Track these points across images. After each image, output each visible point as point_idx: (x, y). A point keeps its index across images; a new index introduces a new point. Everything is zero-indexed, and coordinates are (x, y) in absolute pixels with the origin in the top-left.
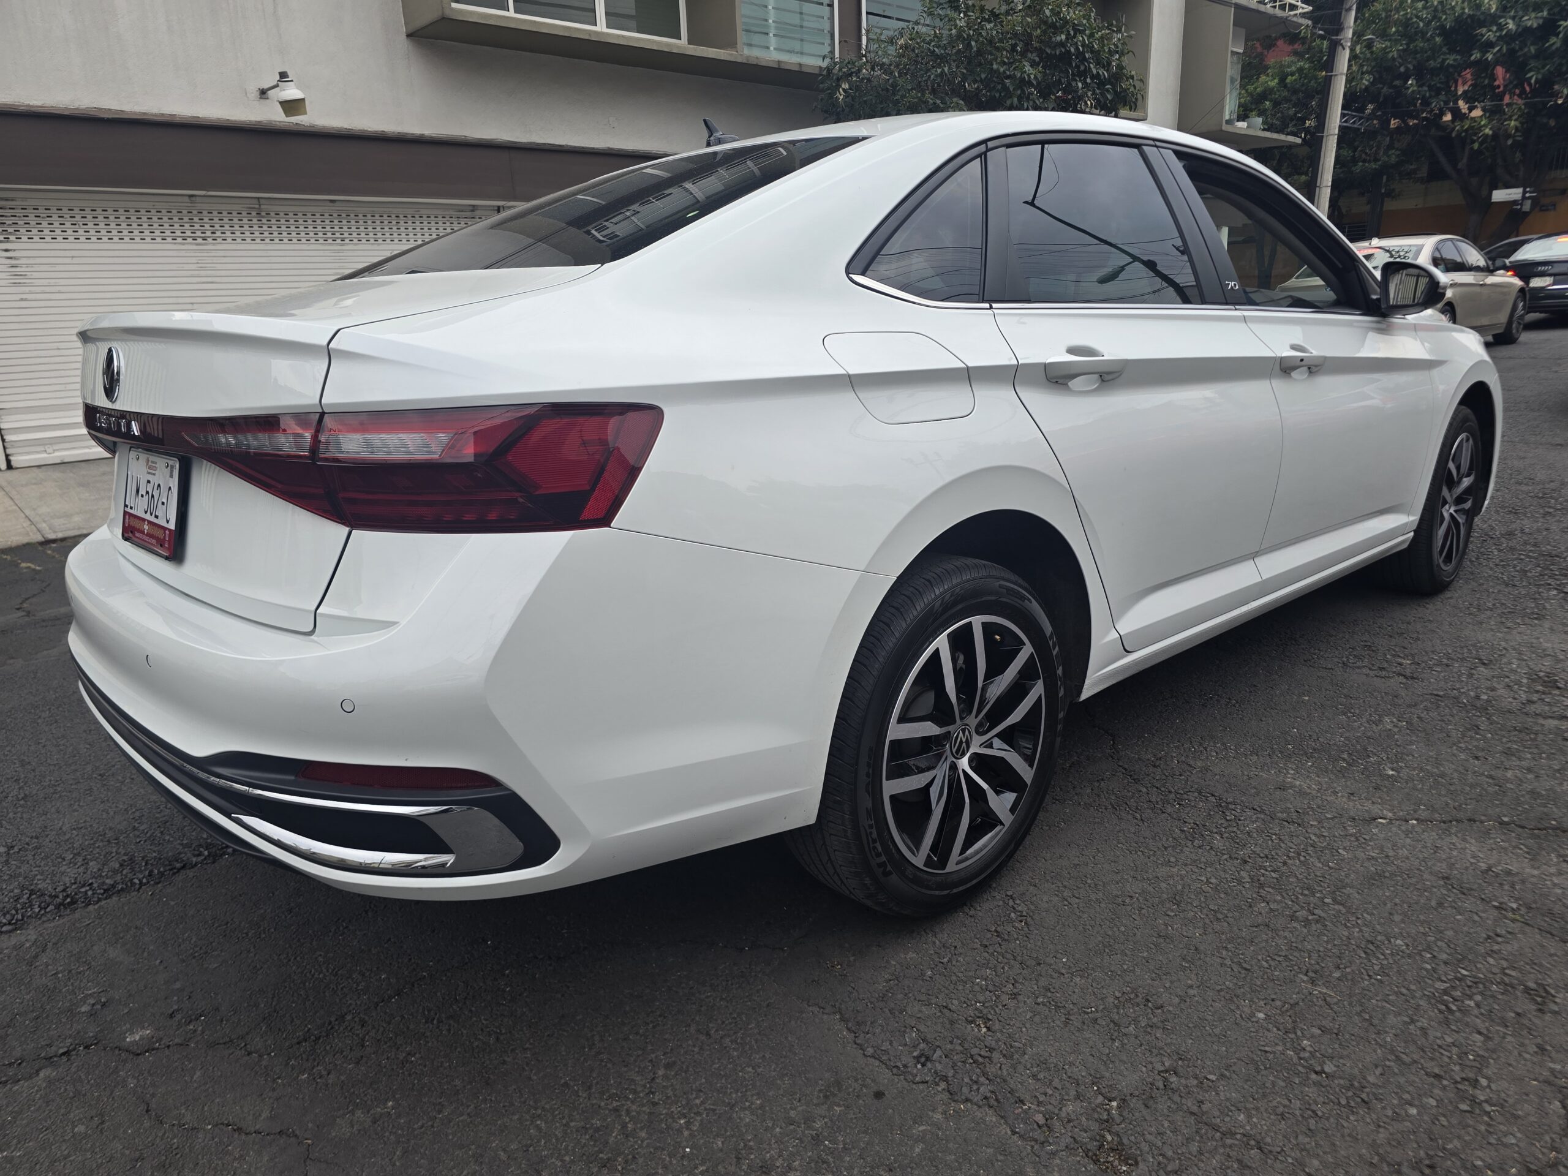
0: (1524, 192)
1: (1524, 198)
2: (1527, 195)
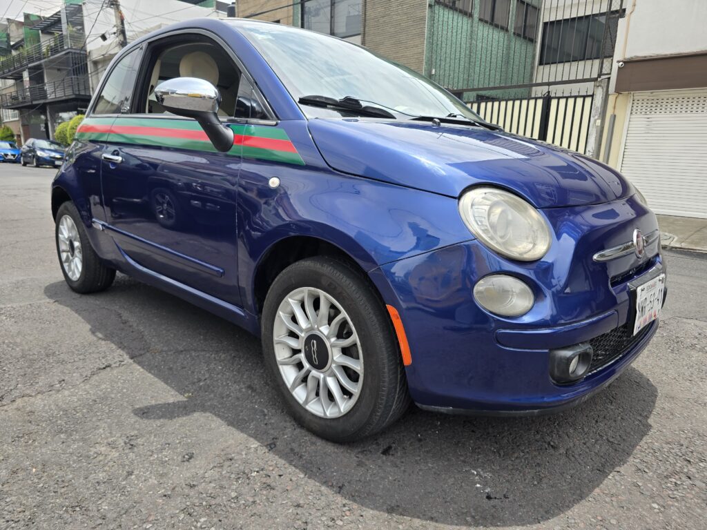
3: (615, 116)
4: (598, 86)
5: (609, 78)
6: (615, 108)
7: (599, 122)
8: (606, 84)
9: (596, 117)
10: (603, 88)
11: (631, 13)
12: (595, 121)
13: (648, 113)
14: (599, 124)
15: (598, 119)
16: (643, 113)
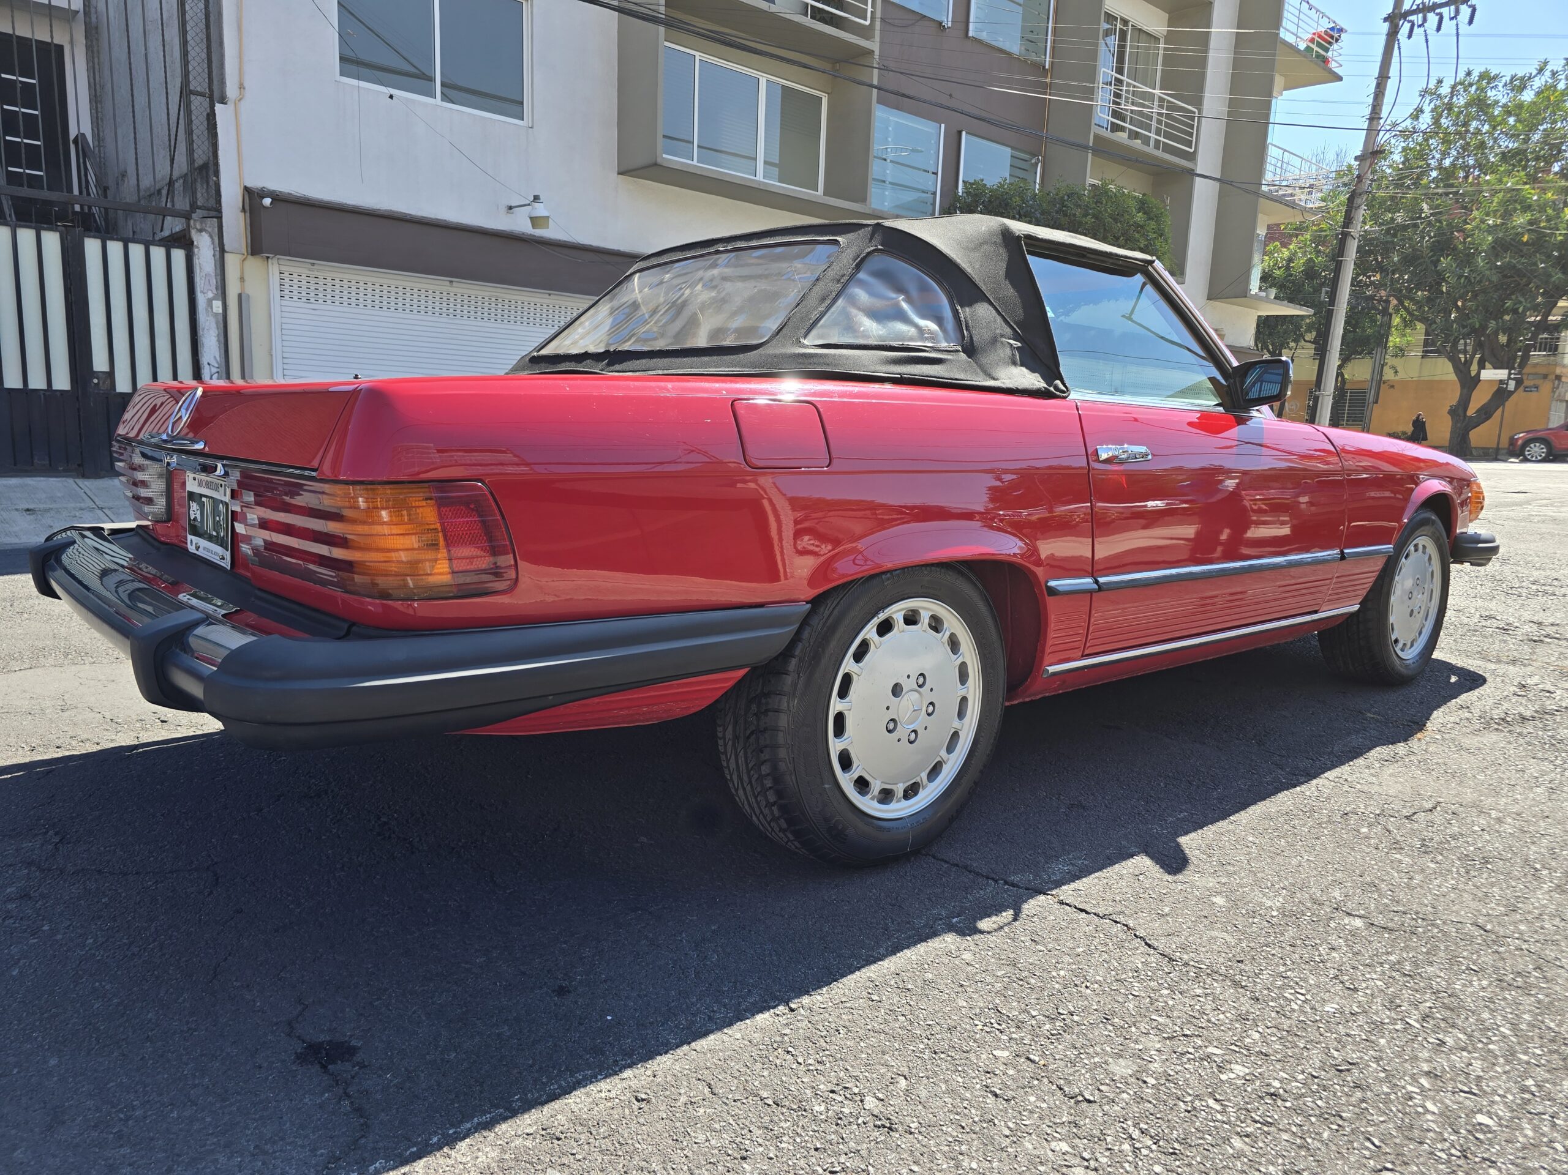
0: (1510, 374)
1: (1509, 378)
2: (1512, 376)
3: (248, 296)
4: (200, 231)
5: (220, 218)
6: (242, 279)
7: (217, 306)
8: (216, 230)
9: (210, 295)
10: (211, 236)
11: (240, 100)
12: (210, 302)
13: (312, 300)
14: (220, 311)
15: (214, 298)
16: (304, 299)
